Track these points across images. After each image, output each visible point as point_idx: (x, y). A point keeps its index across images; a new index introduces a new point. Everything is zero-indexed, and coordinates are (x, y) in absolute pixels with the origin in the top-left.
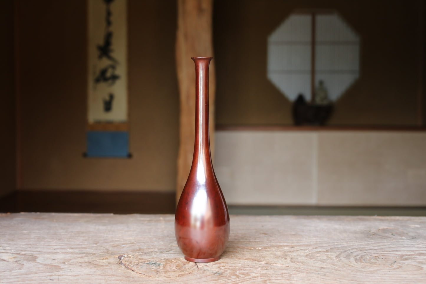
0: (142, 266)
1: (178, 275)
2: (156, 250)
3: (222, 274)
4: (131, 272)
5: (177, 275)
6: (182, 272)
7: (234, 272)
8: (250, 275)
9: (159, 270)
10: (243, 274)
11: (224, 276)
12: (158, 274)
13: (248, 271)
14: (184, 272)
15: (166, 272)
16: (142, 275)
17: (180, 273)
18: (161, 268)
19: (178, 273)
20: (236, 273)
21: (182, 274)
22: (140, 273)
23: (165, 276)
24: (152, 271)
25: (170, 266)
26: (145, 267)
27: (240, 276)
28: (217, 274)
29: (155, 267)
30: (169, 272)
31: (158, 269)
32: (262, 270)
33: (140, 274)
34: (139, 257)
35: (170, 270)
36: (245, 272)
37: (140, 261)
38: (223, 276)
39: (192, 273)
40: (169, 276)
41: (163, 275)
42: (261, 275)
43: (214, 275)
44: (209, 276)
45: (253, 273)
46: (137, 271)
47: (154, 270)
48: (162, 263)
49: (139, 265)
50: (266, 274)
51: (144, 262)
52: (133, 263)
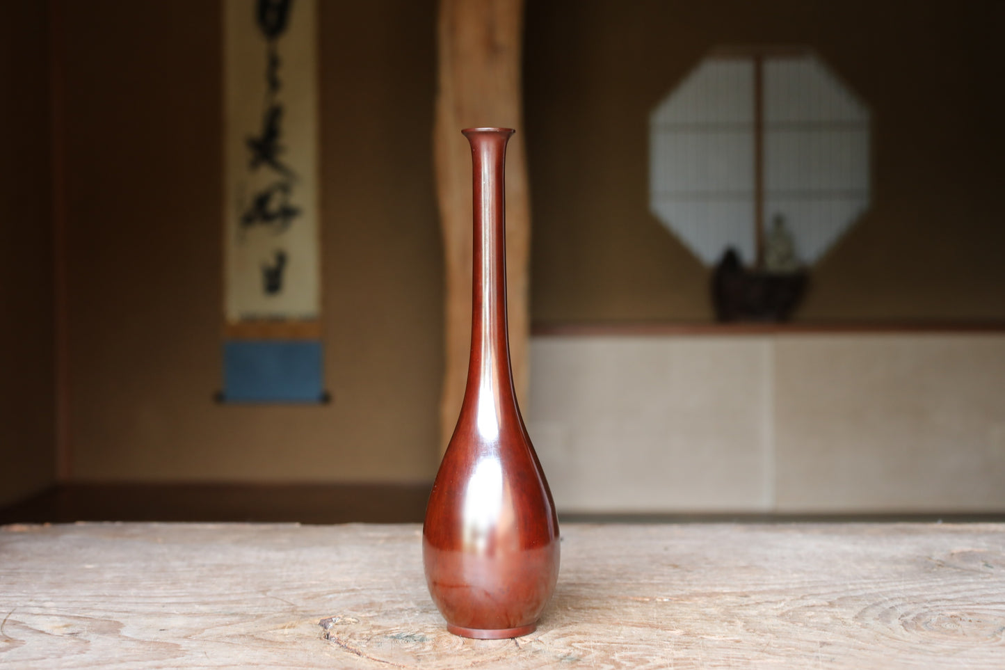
0: (379, 644)
1: (470, 663)
2: (412, 605)
3: (578, 660)
4: (355, 656)
5: (469, 662)
6: (481, 657)
7: (608, 656)
8: (648, 662)
9: (423, 652)
10: (631, 659)
12: (422, 662)
13: (641, 653)
14: (485, 655)
15: (439, 657)
16: (382, 663)
17: (476, 659)
18: (428, 648)
19: (470, 659)
20: (613, 658)
21: (480, 661)
22: (378, 658)
23: (439, 665)
24: (407, 653)
25: (451, 641)
26: (387, 644)
27: (622, 665)
28: (567, 661)
29: (411, 645)
30: (448, 655)
31: (420, 648)
32: (676, 650)
33: (378, 663)
34: (372, 623)
35: (449, 652)
36: (634, 656)
37: (375, 631)
39: (504, 659)
40: (449, 665)
41: (434, 663)
42: (677, 662)
43: (559, 663)
44: (546, 664)
45: (654, 657)
46: (368, 655)
47: (411, 652)
48: (428, 637)
49: (372, 640)
50: (688, 659)
51: (385, 634)
52: (356, 636)
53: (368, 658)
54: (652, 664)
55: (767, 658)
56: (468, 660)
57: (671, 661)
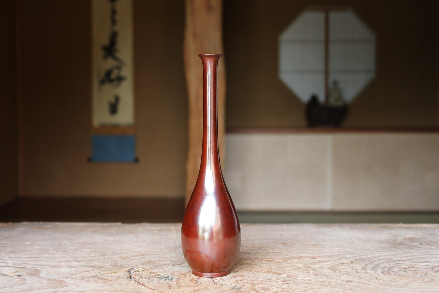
0: (153, 281)
1: (193, 290)
2: (168, 262)
3: (240, 289)
4: (142, 287)
5: (192, 290)
6: (197, 287)
7: (253, 287)
8: (271, 290)
9: (172, 285)
10: (263, 289)
11: (242, 291)
12: (171, 290)
13: (267, 286)
14: (199, 287)
15: (179, 287)
16: (154, 290)
17: (195, 288)
18: (174, 283)
19: (193, 288)
20: (255, 288)
21: (197, 289)
22: (152, 288)
23: (179, 291)
24: (165, 286)
25: (184, 280)
26: (157, 280)
27: (259, 291)
28: (235, 289)
29: (167, 281)
30: (183, 286)
31: (171, 283)
32: (283, 284)
33: (152, 290)
34: (150, 271)
35: (183, 285)
36: (265, 287)
37: (152, 275)
39: (207, 288)
40: (183, 291)
41: (177, 290)
42: (283, 290)
43: (231, 290)
44: (226, 291)
45: (273, 288)
46: (148, 286)
47: (167, 285)
48: (175, 277)
49: (150, 279)
50: (288, 288)
51: (156, 276)
52: (143, 277)
53: (148, 287)
54: (272, 291)
55: (323, 288)
56: (191, 289)
57: (280, 290)
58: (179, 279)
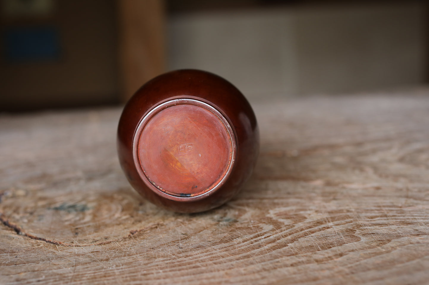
0: (41, 217)
1: (129, 233)
2: (79, 174)
3: (236, 221)
4: (13, 235)
5: (127, 233)
6: (139, 225)
7: (263, 213)
8: (305, 218)
9: (82, 224)
10: (287, 216)
11: (243, 226)
12: (80, 237)
13: (294, 208)
14: (143, 223)
15: (97, 228)
16: (39, 241)
17: (134, 228)
18: (88, 218)
19: (128, 228)
20: (268, 216)
21: (138, 230)
22: (34, 235)
23: (96, 239)
24: (66, 227)
25: (109, 210)
26: (49, 217)
27: (281, 223)
28: (225, 223)
29: (72, 217)
30: (106, 226)
31: (80, 220)
32: (327, 201)
33: (33, 241)
34: (40, 194)
35: (108, 221)
36: (289, 211)
37: (41, 203)
38: (240, 226)
39: (162, 225)
40: (106, 238)
41: (91, 237)
42: (333, 215)
43: (217, 227)
44: (205, 229)
45: (309, 212)
46: (26, 232)
47: (70, 225)
48: (90, 205)
49: (36, 214)
50: (341, 211)
51: (48, 207)
52: (21, 210)
53: (26, 235)
54: (310, 221)
55: (417, 204)
56: (126, 230)
57: (326, 216)
58: (97, 209)
